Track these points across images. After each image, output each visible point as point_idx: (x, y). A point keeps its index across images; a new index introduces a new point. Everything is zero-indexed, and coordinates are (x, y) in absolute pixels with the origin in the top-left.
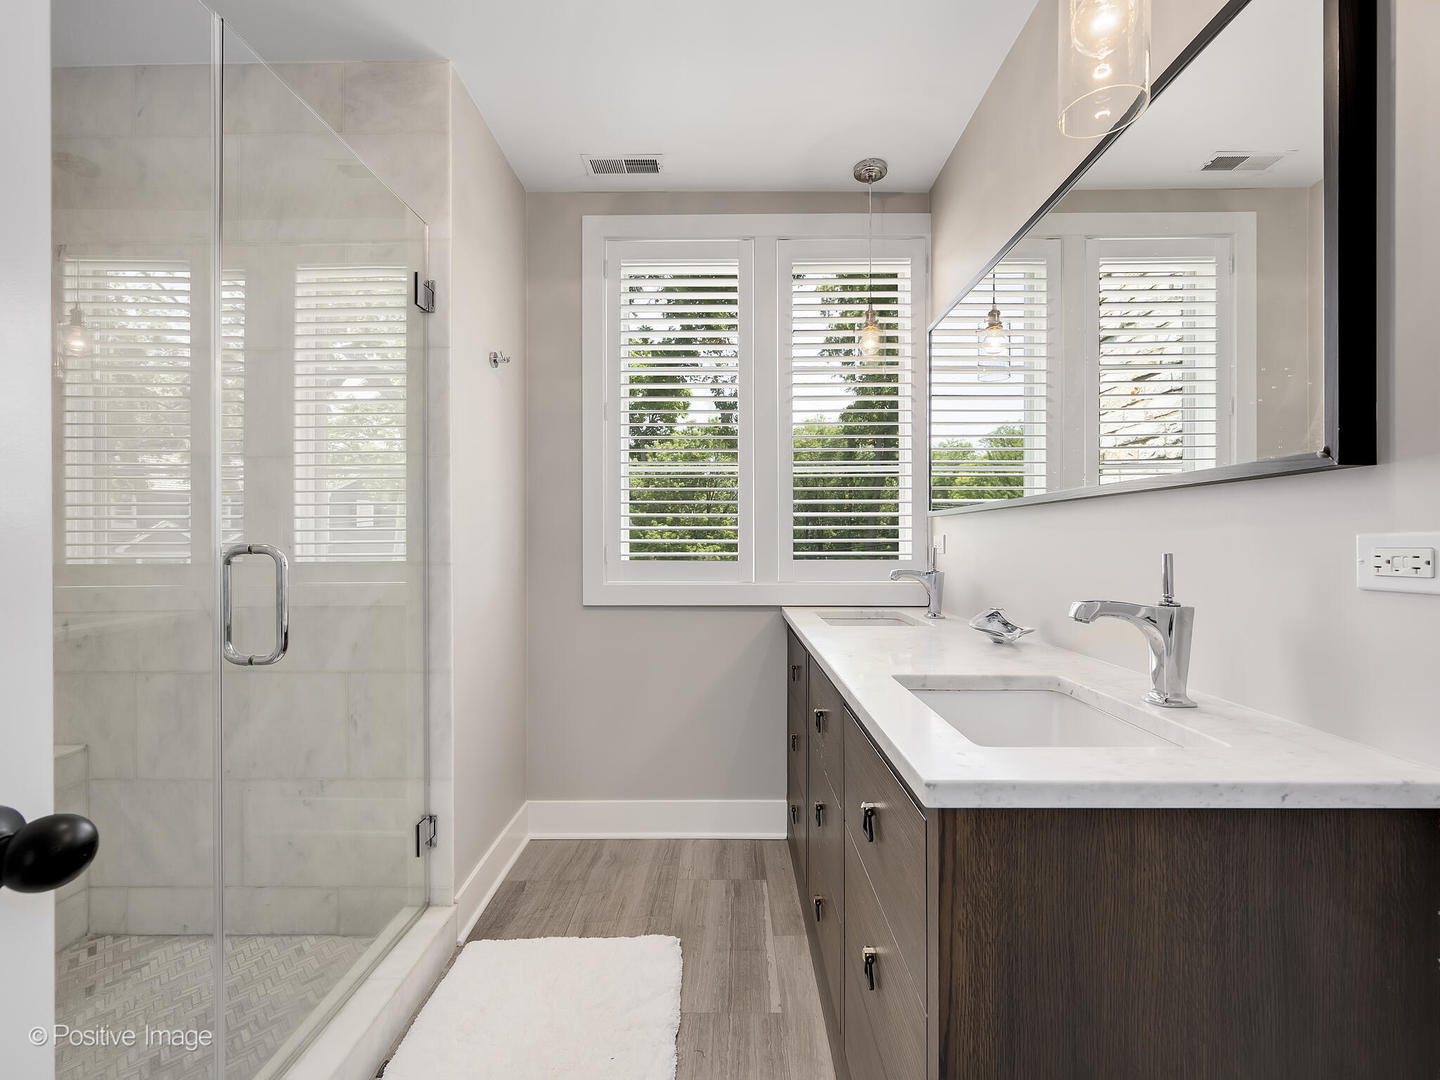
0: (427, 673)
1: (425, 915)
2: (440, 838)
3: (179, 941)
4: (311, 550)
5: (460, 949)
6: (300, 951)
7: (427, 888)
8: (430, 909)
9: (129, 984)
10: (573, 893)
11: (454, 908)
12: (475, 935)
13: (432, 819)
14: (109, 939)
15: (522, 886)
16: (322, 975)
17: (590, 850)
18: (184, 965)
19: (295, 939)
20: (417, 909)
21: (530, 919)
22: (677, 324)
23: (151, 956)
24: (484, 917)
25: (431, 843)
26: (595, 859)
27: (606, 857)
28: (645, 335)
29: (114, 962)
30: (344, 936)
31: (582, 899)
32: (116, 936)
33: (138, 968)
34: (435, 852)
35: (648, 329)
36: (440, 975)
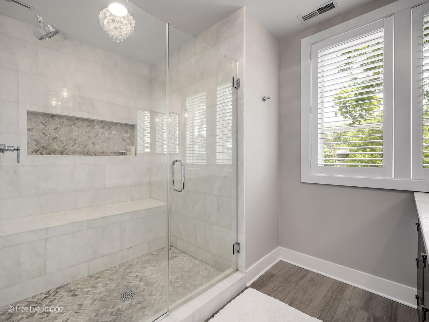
0: (237, 199)
1: (236, 273)
2: (241, 251)
3: (184, 254)
4: (221, 161)
5: (246, 288)
6: (206, 268)
7: (237, 264)
8: (238, 272)
9: (173, 260)
10: (291, 286)
11: (245, 274)
12: (252, 286)
13: (238, 244)
14: (174, 248)
15: (272, 276)
16: (208, 278)
17: (303, 273)
18: (183, 261)
19: (206, 264)
20: (234, 270)
21: (272, 289)
22: (371, 73)
23: (179, 255)
24: (257, 281)
25: (238, 251)
26: (303, 277)
27: (308, 277)
28: (354, 81)
29: (173, 254)
30: (217, 269)
31: (294, 290)
32: (175, 248)
33: (176, 257)
34: (240, 254)
35: (355, 79)
36: (239, 294)
